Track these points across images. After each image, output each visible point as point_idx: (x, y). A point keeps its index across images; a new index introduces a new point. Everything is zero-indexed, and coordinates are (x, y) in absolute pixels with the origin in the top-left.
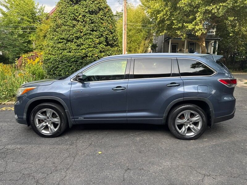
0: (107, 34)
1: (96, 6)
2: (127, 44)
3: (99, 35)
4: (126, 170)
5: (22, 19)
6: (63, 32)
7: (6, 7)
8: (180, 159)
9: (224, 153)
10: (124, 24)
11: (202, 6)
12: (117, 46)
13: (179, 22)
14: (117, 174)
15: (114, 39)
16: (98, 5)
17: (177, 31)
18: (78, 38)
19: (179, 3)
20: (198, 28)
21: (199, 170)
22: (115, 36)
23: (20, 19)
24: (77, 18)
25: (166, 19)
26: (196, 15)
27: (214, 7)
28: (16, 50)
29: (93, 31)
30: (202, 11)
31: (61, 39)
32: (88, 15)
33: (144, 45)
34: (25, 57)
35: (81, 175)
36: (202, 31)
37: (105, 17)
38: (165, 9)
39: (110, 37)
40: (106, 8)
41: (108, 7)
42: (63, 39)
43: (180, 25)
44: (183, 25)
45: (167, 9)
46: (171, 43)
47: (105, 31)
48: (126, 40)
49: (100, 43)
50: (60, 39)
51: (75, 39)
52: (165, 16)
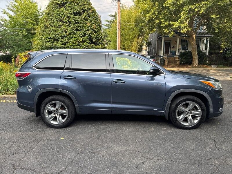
0: (90, 33)
1: (79, 8)
2: (121, 42)
3: (83, 34)
4: (78, 153)
5: (27, 22)
6: (50, 32)
7: (13, 11)
8: (132, 144)
9: (175, 140)
10: (118, 23)
11: (186, 5)
12: (102, 44)
13: (166, 21)
14: (69, 156)
15: (98, 38)
16: (82, 7)
17: (164, 29)
18: (63, 37)
19: (165, 3)
20: (183, 26)
21: (144, 155)
22: (99, 35)
23: (25, 22)
24: (62, 19)
25: (154, 18)
26: (181, 13)
27: (198, 5)
28: (21, 50)
29: (77, 30)
30: (187, 10)
31: (49, 38)
32: (72, 16)
33: (138, 43)
34: (22, 55)
35: (37, 157)
36: (187, 28)
37: (90, 17)
38: (153, 9)
39: (94, 36)
40: (90, 9)
41: (92, 8)
42: (50, 38)
43: (167, 23)
44: (169, 23)
45: (154, 9)
46: (164, 41)
47: (89, 31)
48: (120, 39)
49: (83, 41)
50: (47, 39)
51: (61, 38)
52: (153, 16)
